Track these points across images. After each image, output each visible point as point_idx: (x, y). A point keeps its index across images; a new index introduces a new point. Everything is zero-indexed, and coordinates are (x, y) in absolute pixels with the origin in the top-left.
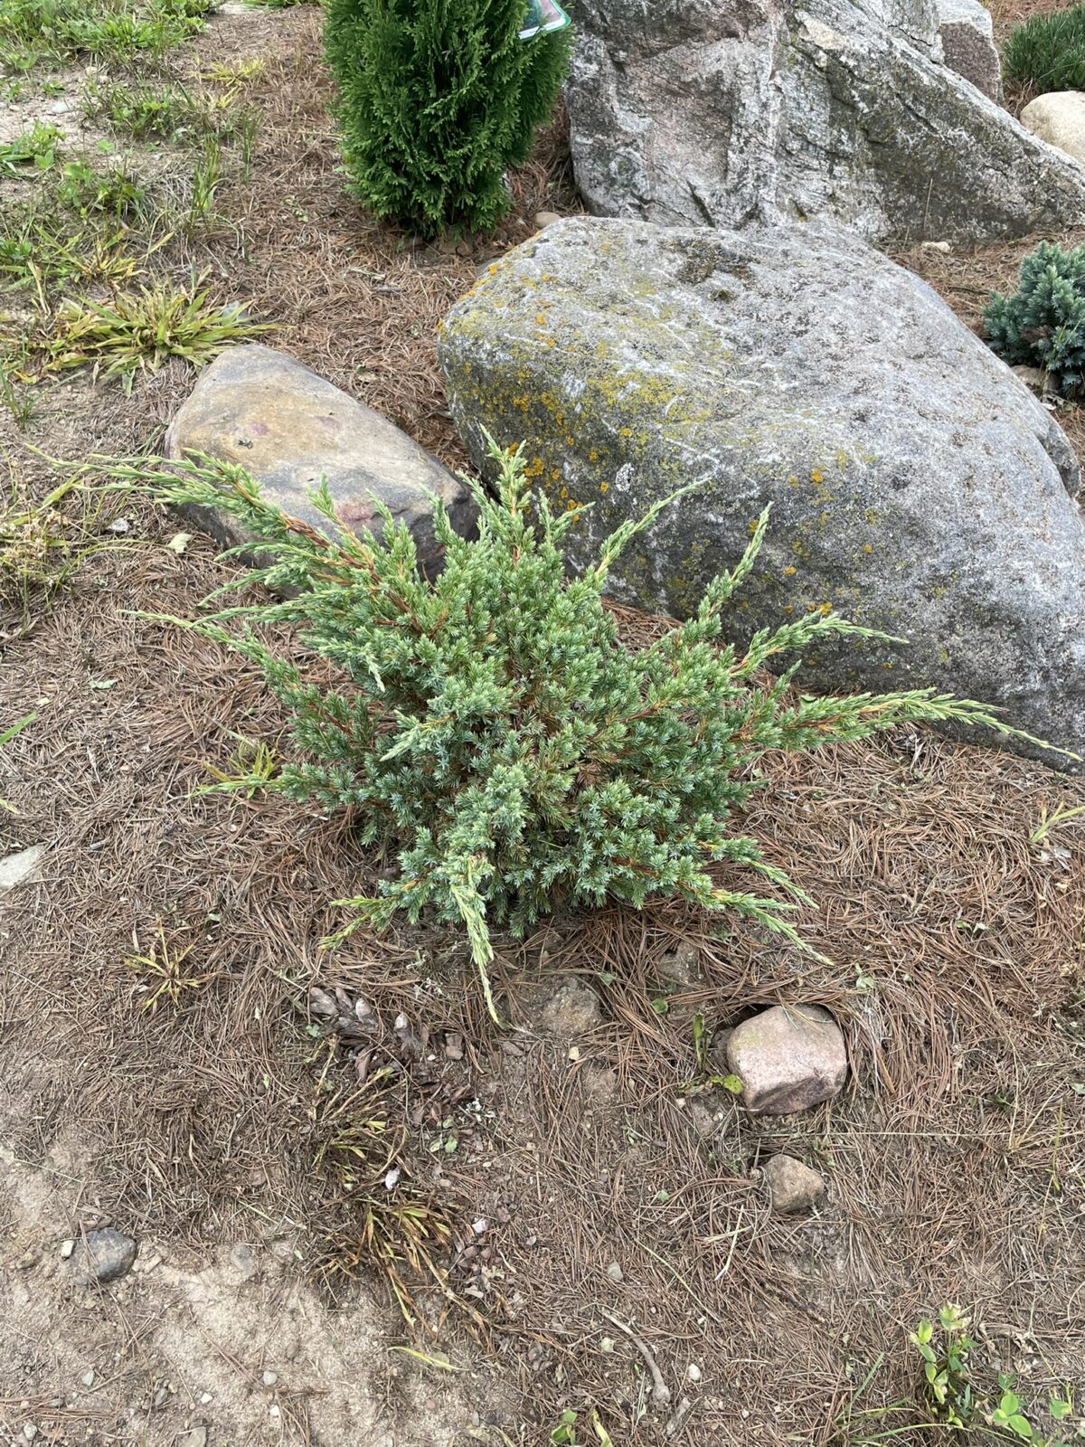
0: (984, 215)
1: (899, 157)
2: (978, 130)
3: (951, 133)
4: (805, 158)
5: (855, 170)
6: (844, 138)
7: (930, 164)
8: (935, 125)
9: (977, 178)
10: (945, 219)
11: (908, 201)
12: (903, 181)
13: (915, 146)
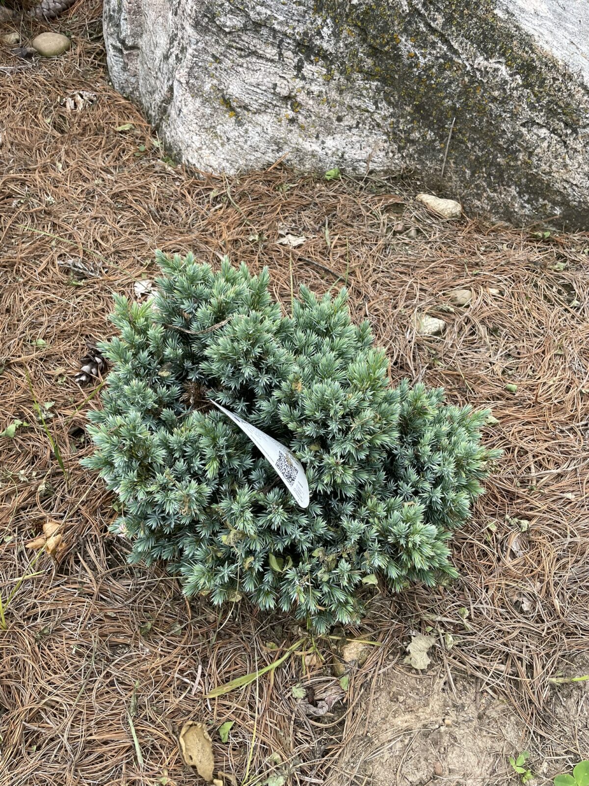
0: (527, 186)
1: (406, 76)
2: (527, 69)
3: (480, 61)
4: (249, 40)
5: (337, 75)
6: (326, 31)
7: (450, 96)
8: (456, 46)
9: (519, 135)
10: (473, 175)
11: (424, 137)
12: (417, 109)
13: (428, 68)
